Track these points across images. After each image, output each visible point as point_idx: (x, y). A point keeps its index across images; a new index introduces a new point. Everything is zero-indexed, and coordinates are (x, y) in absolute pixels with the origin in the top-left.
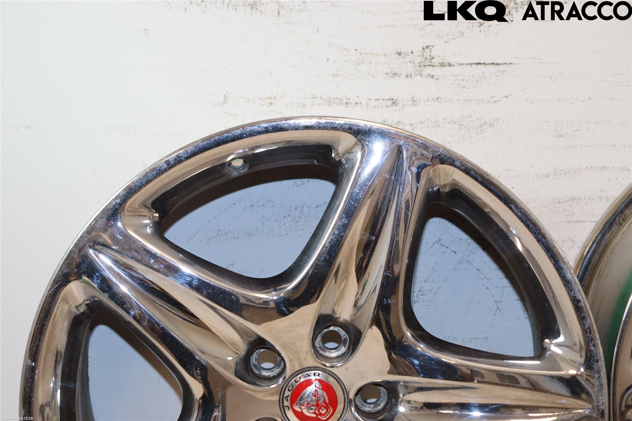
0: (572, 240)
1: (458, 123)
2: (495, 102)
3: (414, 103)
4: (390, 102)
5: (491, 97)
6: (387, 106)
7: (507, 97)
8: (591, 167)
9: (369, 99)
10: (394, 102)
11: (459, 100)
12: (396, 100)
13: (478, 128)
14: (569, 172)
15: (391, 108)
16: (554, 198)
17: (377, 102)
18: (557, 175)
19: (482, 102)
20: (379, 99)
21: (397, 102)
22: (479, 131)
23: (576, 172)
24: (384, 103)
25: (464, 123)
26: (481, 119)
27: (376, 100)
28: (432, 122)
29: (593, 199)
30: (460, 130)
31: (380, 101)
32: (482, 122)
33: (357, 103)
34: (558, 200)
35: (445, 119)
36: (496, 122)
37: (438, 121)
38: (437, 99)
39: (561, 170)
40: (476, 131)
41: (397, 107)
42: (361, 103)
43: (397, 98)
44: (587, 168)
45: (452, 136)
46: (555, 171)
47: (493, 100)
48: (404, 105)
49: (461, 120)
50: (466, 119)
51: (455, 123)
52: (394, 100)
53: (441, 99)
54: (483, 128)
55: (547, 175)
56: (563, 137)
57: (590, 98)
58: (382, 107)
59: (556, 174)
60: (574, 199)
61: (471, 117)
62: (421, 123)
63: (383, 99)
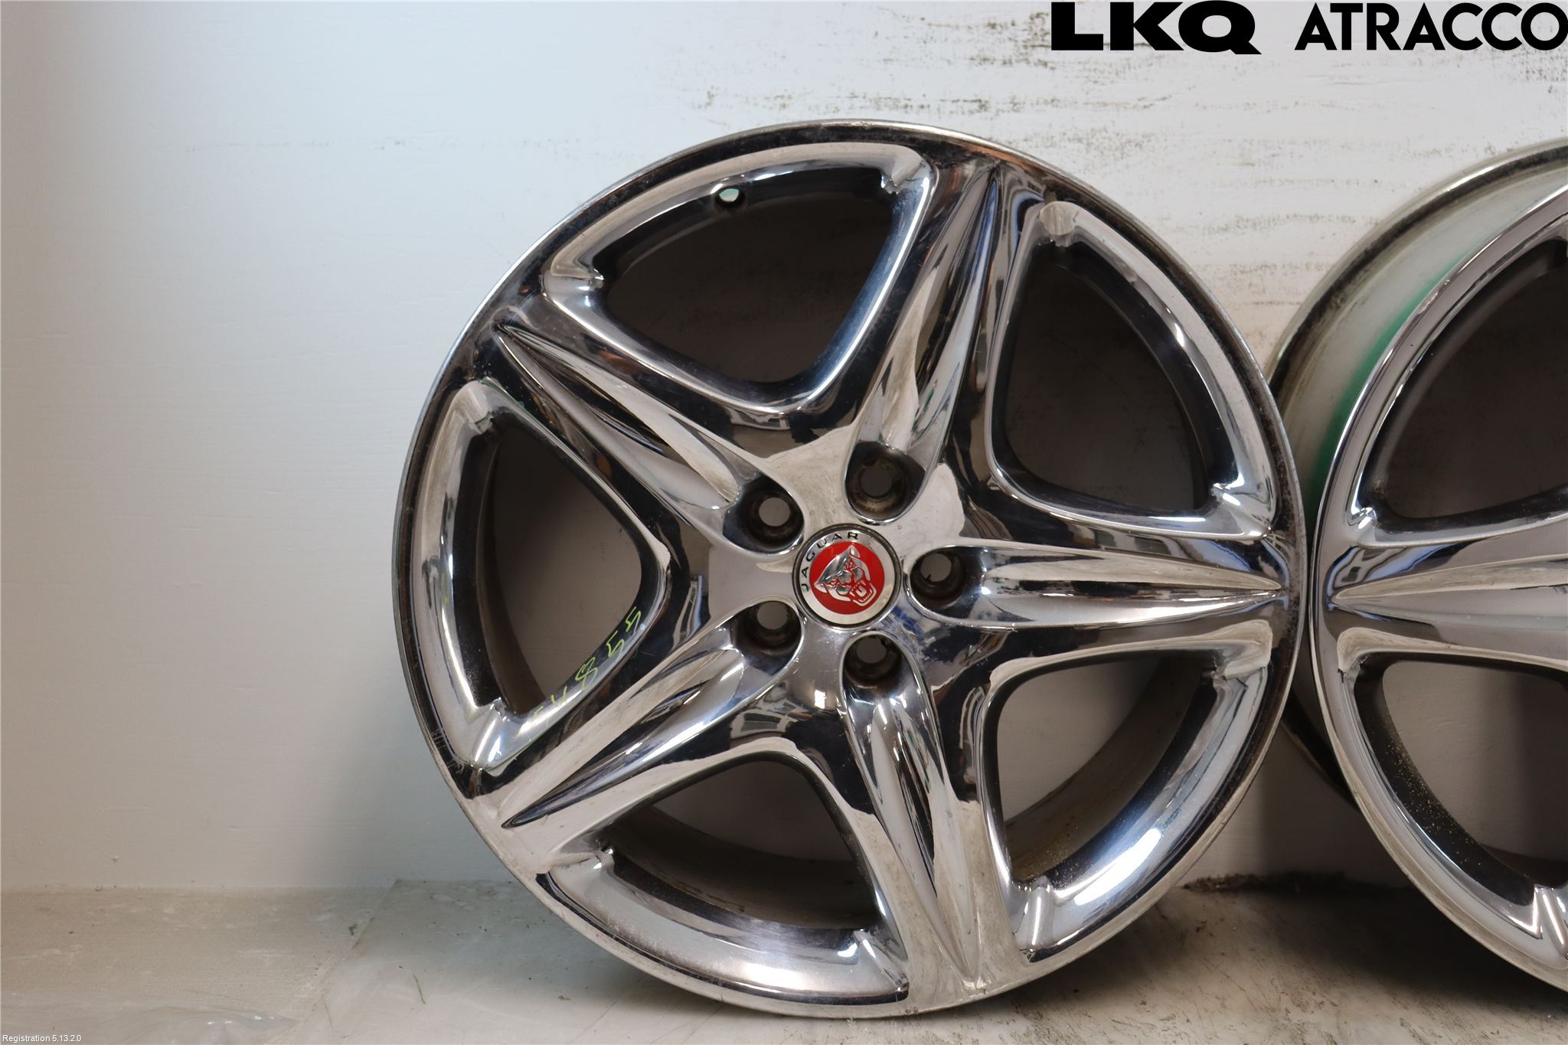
0: (1261, 334)
1: (1085, 142)
2: (1145, 107)
3: (1015, 108)
4: (976, 106)
5: (1140, 100)
6: (971, 112)
7: (1164, 99)
8: (1295, 216)
9: (943, 101)
10: (983, 106)
11: (1086, 104)
12: (986, 102)
13: (1117, 149)
14: (1260, 223)
15: (977, 115)
16: (1235, 265)
17: (955, 104)
18: (1242, 226)
19: (1125, 107)
20: (958, 101)
21: (987, 105)
22: (1118, 154)
23: (1272, 224)
24: (967, 106)
25: (1094, 141)
26: (1123, 136)
27: (953, 101)
28: (1043, 138)
29: (1297, 268)
30: (1088, 152)
31: (960, 103)
32: (1123, 140)
33: (922, 107)
34: (1242, 269)
35: (1064, 134)
36: (1146, 140)
37: (1052, 137)
38: (1053, 100)
39: (1247, 221)
40: (1114, 155)
41: (986, 113)
42: (929, 106)
43: (987, 99)
44: (1288, 217)
45: (1074, 162)
46: (1238, 222)
47: (1142, 103)
48: (998, 111)
49: (1090, 137)
50: (1098, 134)
51: (1080, 140)
52: (983, 103)
53: (1059, 101)
54: (1126, 150)
55: (1224, 227)
56: (1251, 167)
57: (1297, 103)
58: (963, 113)
59: (1239, 227)
60: (1266, 266)
61: (1106, 131)
62: (1026, 140)
63: (965, 101)
